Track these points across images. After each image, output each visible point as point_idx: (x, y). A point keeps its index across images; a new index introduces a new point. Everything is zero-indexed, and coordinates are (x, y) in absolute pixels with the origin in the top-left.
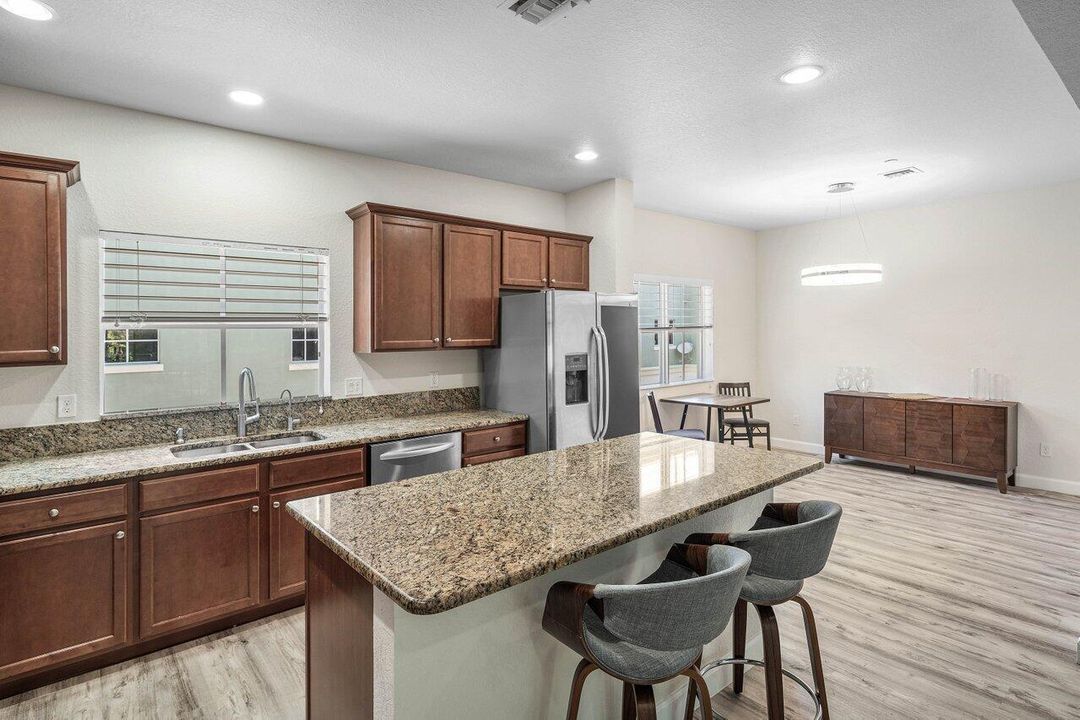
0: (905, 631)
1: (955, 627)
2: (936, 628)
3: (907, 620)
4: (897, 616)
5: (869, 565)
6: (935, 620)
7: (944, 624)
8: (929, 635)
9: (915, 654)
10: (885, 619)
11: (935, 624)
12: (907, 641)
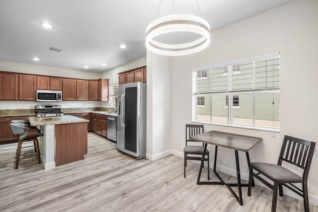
0: (21, 191)
1: (5, 203)
2: (13, 198)
3: (24, 194)
4: (29, 193)
5: (63, 201)
6: (15, 200)
7: (10, 202)
8: (13, 195)
9: (13, 188)
10: (31, 190)
11: (14, 199)
12: (18, 190)
